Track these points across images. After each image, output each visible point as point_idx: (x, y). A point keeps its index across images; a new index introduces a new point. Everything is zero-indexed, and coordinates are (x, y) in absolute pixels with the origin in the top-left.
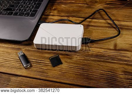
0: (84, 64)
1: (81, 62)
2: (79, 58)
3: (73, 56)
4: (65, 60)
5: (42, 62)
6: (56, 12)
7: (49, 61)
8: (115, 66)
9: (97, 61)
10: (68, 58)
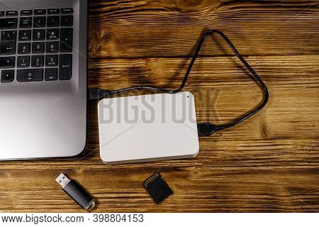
0: (213, 184)
1: (207, 182)
2: (200, 173)
3: (187, 169)
4: (175, 183)
5: (131, 195)
6: (111, 45)
7: (144, 190)
8: (272, 179)
9: (237, 174)
10: (178, 176)
